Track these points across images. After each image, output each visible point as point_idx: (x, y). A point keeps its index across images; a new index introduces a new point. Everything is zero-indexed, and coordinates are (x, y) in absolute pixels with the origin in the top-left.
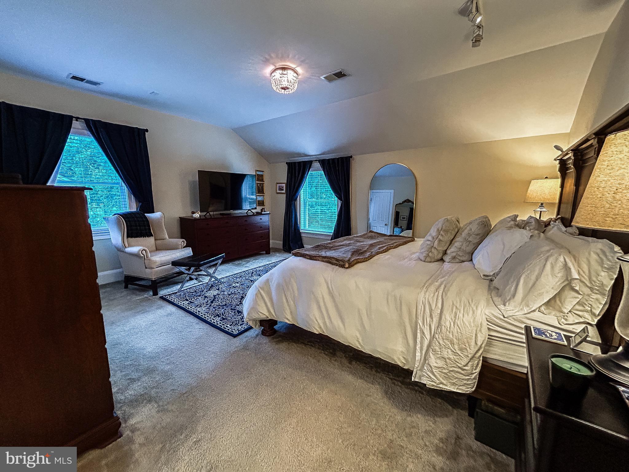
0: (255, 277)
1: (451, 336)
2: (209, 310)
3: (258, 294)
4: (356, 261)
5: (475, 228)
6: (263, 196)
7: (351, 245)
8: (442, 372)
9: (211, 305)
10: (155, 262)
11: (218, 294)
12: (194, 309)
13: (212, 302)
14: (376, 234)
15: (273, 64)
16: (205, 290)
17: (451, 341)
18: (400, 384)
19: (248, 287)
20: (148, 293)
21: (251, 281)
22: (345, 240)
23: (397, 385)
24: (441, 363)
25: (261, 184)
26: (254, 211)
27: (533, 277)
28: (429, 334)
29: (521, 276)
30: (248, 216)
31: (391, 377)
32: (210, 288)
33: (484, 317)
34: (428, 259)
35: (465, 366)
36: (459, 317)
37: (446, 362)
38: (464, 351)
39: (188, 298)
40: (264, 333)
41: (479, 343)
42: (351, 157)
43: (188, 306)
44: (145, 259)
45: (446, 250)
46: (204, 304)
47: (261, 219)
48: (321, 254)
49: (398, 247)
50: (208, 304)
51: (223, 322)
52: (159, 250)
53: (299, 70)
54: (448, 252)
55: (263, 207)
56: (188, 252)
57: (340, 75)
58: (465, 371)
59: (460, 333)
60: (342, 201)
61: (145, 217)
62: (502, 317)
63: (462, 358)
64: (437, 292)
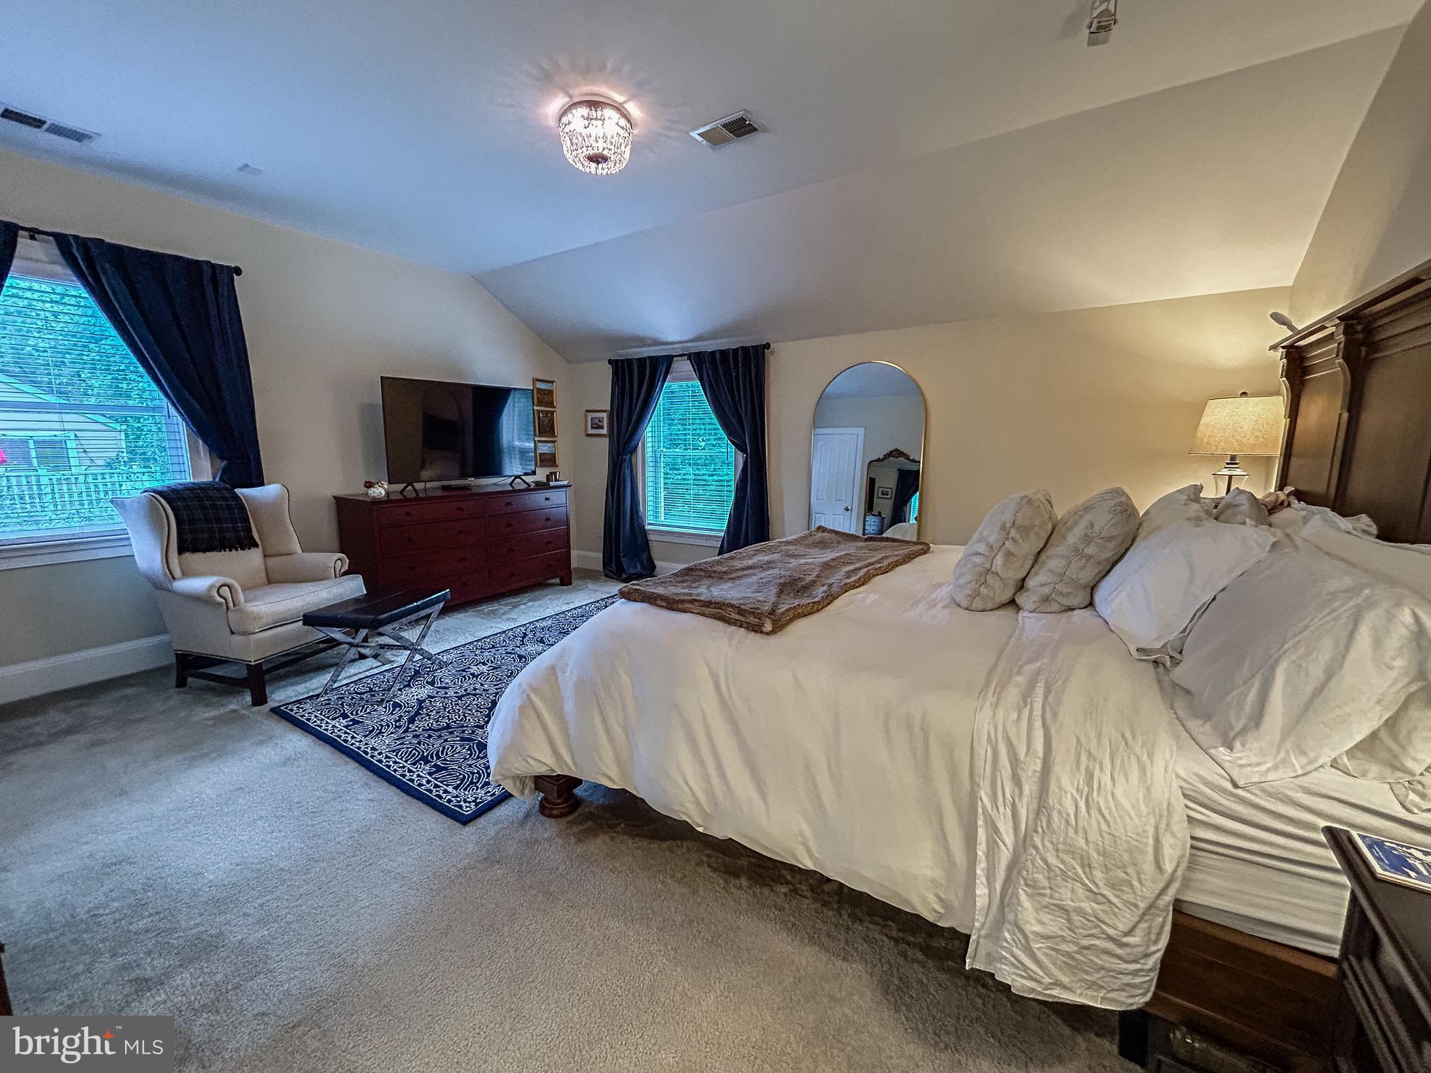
0: (531, 648)
1: (1082, 843)
2: (402, 744)
3: (527, 707)
4: (791, 614)
5: (1103, 520)
6: (554, 442)
7: (773, 565)
8: (1057, 950)
9: (408, 728)
10: (257, 617)
11: (429, 696)
12: (360, 741)
13: (412, 720)
14: (833, 536)
15: (565, 90)
16: (397, 686)
17: (1082, 857)
18: (920, 956)
19: (512, 673)
20: (240, 698)
21: (521, 657)
22: (758, 552)
23: (913, 961)
24: (1054, 925)
25: (547, 412)
26: (529, 479)
27: (1316, 671)
28: (1011, 831)
29: (1276, 663)
30: (514, 491)
31: (894, 933)
32: (410, 681)
33: (1175, 784)
34: (978, 604)
35: (1126, 934)
36: (1102, 785)
37: (1069, 920)
38: (1122, 891)
39: (347, 709)
40: (545, 809)
41: (1169, 867)
42: (767, 346)
43: (346, 733)
44: (228, 608)
45: (1024, 579)
46: (388, 726)
47: (547, 499)
48: (698, 595)
49: (894, 567)
50: (400, 727)
51: (436, 779)
52: (273, 583)
53: (633, 109)
54: (1031, 583)
55: (553, 470)
56: (354, 587)
57: (740, 128)
58: (1128, 950)
59: (1109, 834)
60: (746, 453)
61: (236, 498)
62: (1229, 786)
63: (1116, 910)
64: (1026, 706)
